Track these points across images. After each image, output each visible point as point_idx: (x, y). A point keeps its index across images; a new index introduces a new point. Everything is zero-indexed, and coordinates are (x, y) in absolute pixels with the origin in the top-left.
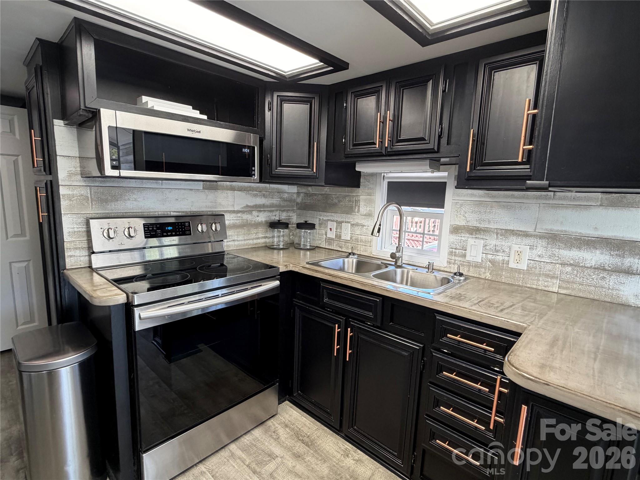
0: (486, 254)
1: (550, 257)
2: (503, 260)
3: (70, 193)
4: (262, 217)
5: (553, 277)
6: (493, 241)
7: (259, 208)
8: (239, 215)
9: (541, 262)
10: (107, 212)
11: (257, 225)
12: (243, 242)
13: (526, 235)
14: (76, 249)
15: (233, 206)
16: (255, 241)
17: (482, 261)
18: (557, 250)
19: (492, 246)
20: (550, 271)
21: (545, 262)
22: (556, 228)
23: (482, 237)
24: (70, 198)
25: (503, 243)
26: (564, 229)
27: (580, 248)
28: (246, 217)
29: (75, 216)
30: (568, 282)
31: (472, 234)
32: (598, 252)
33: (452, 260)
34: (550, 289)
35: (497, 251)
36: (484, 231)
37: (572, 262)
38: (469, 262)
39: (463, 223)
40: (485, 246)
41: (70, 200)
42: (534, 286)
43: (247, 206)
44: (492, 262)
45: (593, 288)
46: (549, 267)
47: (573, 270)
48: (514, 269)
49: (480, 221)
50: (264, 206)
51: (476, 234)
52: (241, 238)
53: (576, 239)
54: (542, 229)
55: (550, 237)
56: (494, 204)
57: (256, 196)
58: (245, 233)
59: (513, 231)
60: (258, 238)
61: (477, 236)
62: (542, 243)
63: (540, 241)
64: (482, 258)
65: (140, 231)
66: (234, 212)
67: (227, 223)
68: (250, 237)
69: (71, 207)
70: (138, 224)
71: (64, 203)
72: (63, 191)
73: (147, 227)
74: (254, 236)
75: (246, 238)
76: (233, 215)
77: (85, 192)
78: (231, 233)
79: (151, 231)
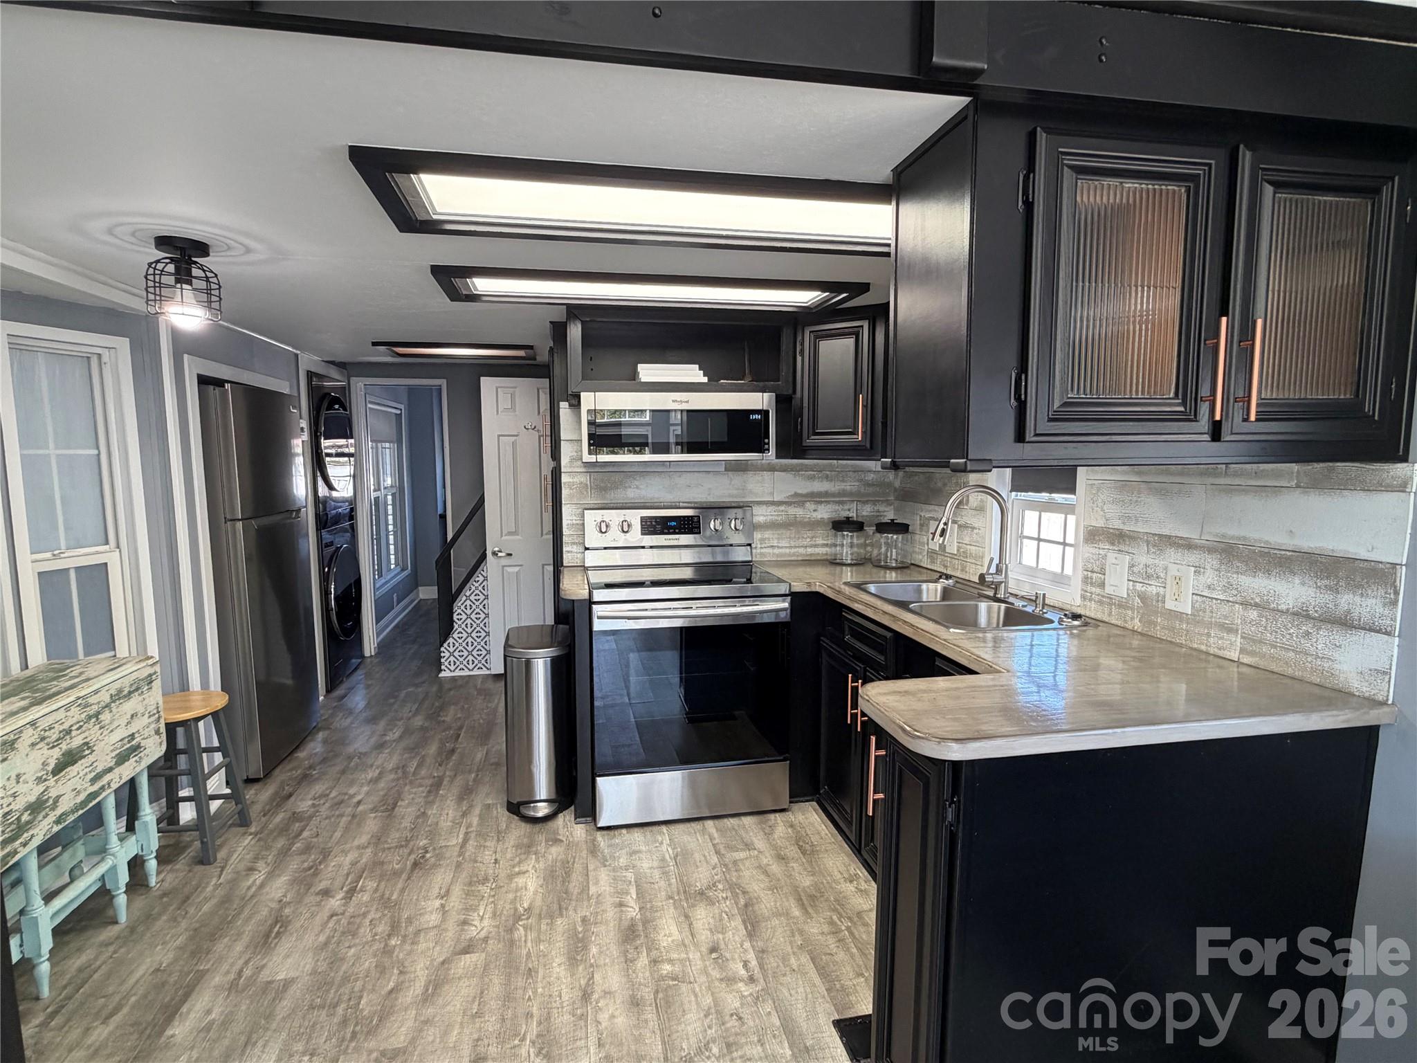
0: (1133, 581)
1: (1225, 589)
2: (1158, 594)
3: (571, 480)
4: (824, 513)
5: (1231, 630)
6: (1143, 557)
7: (818, 498)
8: (782, 508)
9: (1212, 598)
10: (606, 502)
11: (813, 525)
12: (787, 551)
13: (1188, 545)
14: (574, 543)
15: (772, 494)
16: (810, 550)
17: (1128, 595)
18: (1235, 576)
19: (1141, 566)
20: (1226, 617)
21: (1217, 599)
22: (1233, 531)
23: (1127, 549)
24: (570, 485)
25: (1157, 561)
26: (1242, 534)
27: (1268, 572)
28: (792, 511)
29: (574, 506)
30: (1254, 641)
31: (1113, 544)
32: (1297, 581)
33: (1086, 592)
34: (1227, 654)
35: (1149, 577)
36: (1131, 538)
37: (1257, 600)
38: (1111, 598)
39: (1100, 523)
40: (1132, 566)
41: (571, 489)
42: (1203, 648)
43: (796, 495)
44: (1143, 597)
45: (1291, 654)
46: (1225, 609)
47: (1260, 616)
48: (1173, 613)
49: (1126, 518)
50: (826, 494)
51: (1119, 543)
52: (784, 543)
53: (1263, 554)
54: (1211, 534)
55: (1224, 551)
56: (1143, 486)
57: (812, 478)
58: (793, 536)
59: (1170, 537)
60: (816, 546)
61: (1122, 547)
62: (1211, 561)
63: (1208, 557)
64: (1128, 589)
65: (637, 526)
66: (773, 503)
67: (761, 519)
68: (800, 542)
69: (571, 496)
70: (635, 517)
71: (565, 492)
72: (565, 479)
73: (643, 519)
74: (807, 542)
75: (793, 544)
76: (771, 508)
77: (584, 479)
78: (767, 534)
79: (650, 527)
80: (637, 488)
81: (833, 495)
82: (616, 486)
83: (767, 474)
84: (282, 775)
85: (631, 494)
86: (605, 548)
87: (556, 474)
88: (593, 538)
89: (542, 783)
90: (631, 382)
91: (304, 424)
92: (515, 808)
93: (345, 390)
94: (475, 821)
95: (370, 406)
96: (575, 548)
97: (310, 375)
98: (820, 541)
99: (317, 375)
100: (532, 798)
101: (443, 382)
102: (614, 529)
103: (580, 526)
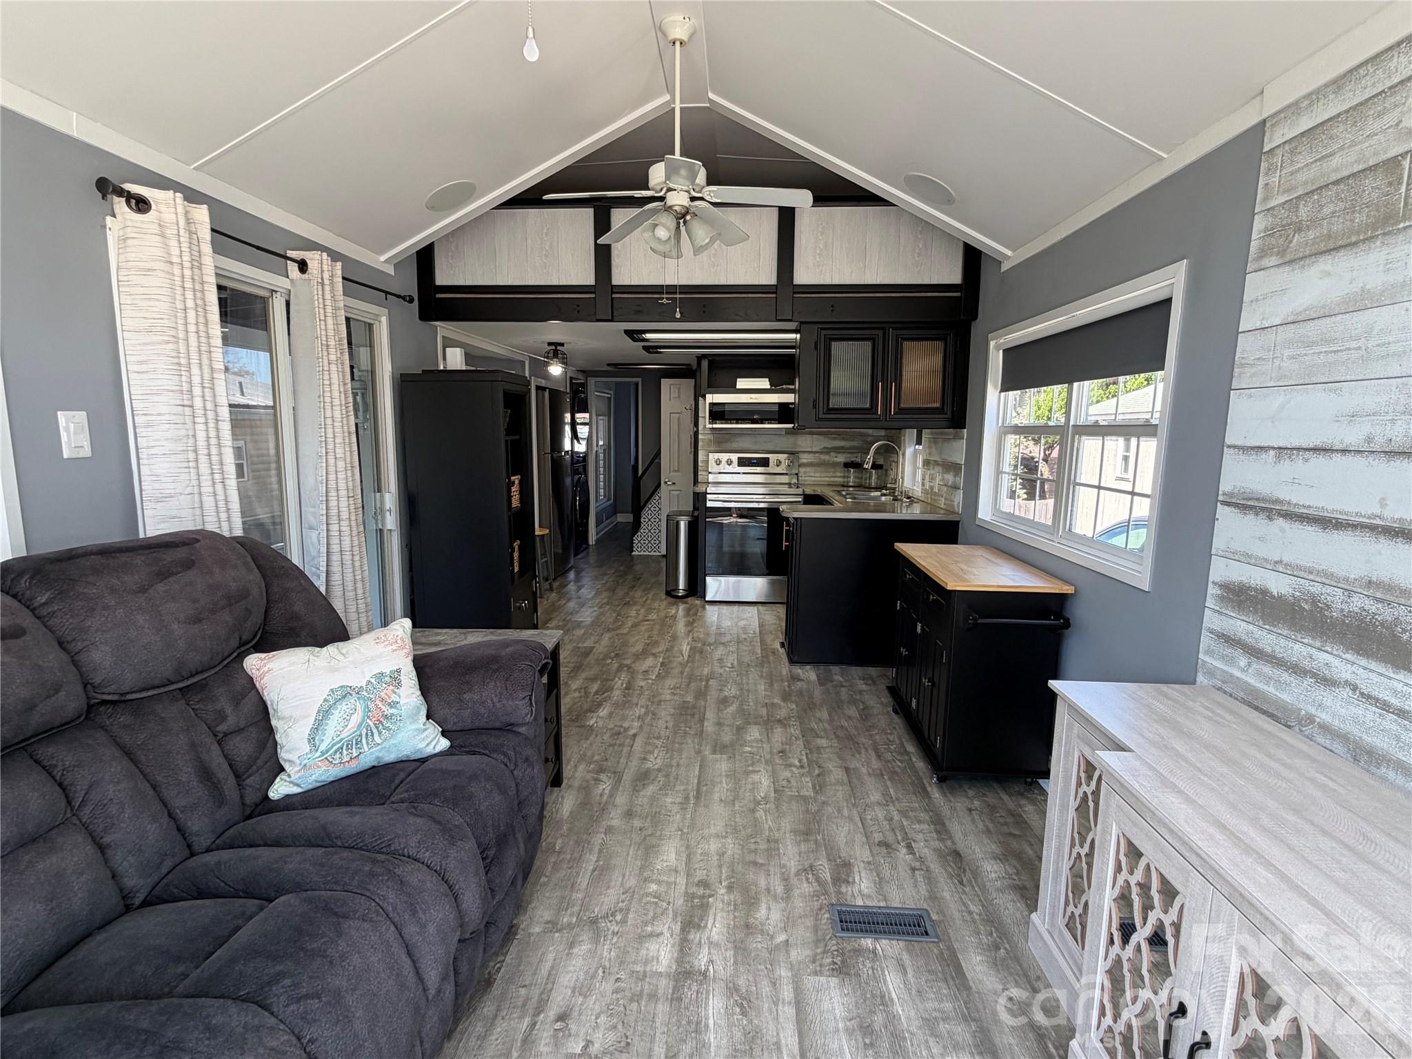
1: (943, 480)
2: (933, 486)
3: (703, 438)
4: (841, 458)
5: (943, 496)
6: (932, 471)
7: (838, 450)
8: (817, 455)
9: (941, 484)
10: (721, 449)
11: (835, 465)
12: (820, 479)
13: (938, 464)
14: (704, 470)
15: (811, 447)
16: (832, 479)
17: (928, 488)
19: (931, 475)
20: (942, 491)
23: (930, 468)
24: (703, 440)
27: (948, 472)
28: (824, 457)
29: (704, 451)
31: (927, 466)
32: (952, 474)
33: (921, 489)
35: (932, 479)
36: (931, 463)
37: (946, 483)
39: (926, 457)
41: (703, 442)
43: (825, 448)
44: (931, 488)
49: (930, 454)
50: (842, 448)
52: (817, 475)
53: (948, 465)
55: (943, 465)
56: (933, 439)
57: (835, 439)
58: (823, 471)
63: (941, 468)
65: (736, 462)
66: (811, 452)
67: (805, 461)
68: (827, 474)
69: (702, 446)
70: (735, 457)
71: (701, 444)
72: (700, 437)
73: (739, 459)
74: (830, 474)
75: (823, 475)
76: (812, 455)
77: (711, 437)
78: (808, 469)
79: (742, 462)
80: (738, 442)
81: (848, 449)
82: (726, 441)
83: (809, 436)
85: (735, 446)
86: (721, 473)
87: (696, 434)
88: (713, 467)
89: (682, 585)
90: (732, 389)
91: (569, 407)
92: (669, 593)
93: (585, 386)
94: (651, 596)
95: (596, 393)
96: (704, 473)
97: (571, 378)
98: (839, 474)
99: (574, 378)
100: (677, 589)
101: (639, 380)
102: (724, 461)
103: (707, 462)
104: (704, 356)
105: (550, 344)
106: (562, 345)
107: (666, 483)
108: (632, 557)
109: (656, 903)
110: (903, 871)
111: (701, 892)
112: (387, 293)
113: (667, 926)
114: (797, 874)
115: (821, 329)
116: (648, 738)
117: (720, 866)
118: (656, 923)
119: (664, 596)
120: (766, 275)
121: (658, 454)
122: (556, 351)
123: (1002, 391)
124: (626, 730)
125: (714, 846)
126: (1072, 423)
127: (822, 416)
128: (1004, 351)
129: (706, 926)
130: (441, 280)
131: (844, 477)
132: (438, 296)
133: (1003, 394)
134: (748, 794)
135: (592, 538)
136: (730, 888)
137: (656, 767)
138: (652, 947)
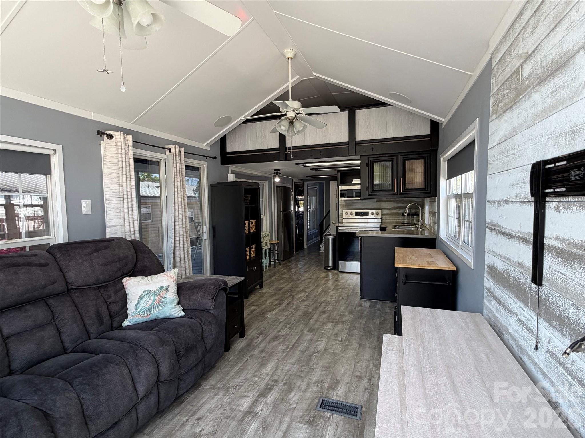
8: (390, 210)
10: (348, 208)
11: (399, 214)
12: (392, 220)
15: (388, 207)
16: (398, 220)
28: (393, 211)
43: (394, 207)
50: (402, 207)
52: (391, 219)
57: (398, 203)
60: (400, 219)
65: (354, 214)
67: (385, 213)
68: (395, 218)
70: (354, 212)
71: (340, 206)
72: (340, 204)
73: (356, 212)
74: (397, 218)
75: (393, 219)
76: (388, 210)
77: (344, 204)
78: (387, 216)
79: (357, 214)
80: (355, 205)
82: (351, 205)
83: (386, 202)
84: (286, 261)
85: (354, 207)
86: (348, 218)
87: (338, 202)
88: (344, 216)
89: (330, 264)
91: (293, 193)
92: (325, 268)
93: (302, 185)
94: (318, 269)
95: (308, 188)
96: (342, 218)
97: (295, 182)
99: (297, 182)
100: (328, 266)
101: (324, 182)
102: (349, 214)
103: (342, 214)
104: (338, 171)
105: (275, 170)
106: (279, 170)
107: (332, 223)
108: (320, 253)
109: (254, 385)
110: (361, 389)
111: (272, 383)
112: (206, 157)
113: (253, 394)
114: (315, 383)
115: (369, 158)
116: (286, 323)
117: (285, 375)
118: (249, 392)
119: (323, 268)
120: (344, 138)
121: (330, 211)
122: (277, 172)
123: (447, 179)
124: (279, 319)
125: (287, 367)
126: (463, 193)
127: (370, 193)
128: (447, 161)
129: (267, 397)
130: (228, 150)
131: (402, 219)
132: (227, 156)
133: (448, 181)
134: (312, 349)
135: (306, 246)
136: (285, 384)
137: (282, 335)
138: (243, 400)
